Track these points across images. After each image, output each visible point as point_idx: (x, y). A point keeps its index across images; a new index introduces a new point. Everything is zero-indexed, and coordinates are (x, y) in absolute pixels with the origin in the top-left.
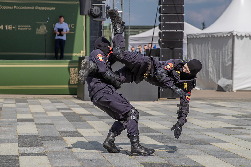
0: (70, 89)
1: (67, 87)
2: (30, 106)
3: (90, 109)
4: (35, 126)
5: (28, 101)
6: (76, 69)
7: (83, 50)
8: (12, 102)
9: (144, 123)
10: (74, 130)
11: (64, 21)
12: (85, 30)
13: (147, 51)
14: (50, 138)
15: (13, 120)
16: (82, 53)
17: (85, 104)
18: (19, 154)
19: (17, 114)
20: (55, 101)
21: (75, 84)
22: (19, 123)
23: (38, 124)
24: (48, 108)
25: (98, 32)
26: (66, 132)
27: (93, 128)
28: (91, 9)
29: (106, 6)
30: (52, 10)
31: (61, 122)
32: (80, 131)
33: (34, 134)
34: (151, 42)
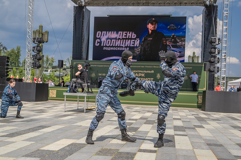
0: (198, 106)
1: (196, 104)
2: (179, 112)
3: (208, 115)
4: (182, 122)
5: (178, 110)
6: (201, 96)
7: (205, 88)
8: (171, 110)
9: (236, 124)
10: (201, 125)
11: (196, 74)
12: (206, 78)
13: (238, 88)
14: (189, 128)
15: (171, 118)
16: (205, 89)
17: (205, 113)
18: (175, 134)
19: (173, 116)
20: (191, 111)
21: (200, 103)
22: (174, 120)
23: (183, 121)
24: (188, 114)
25: (212, 79)
26: (197, 126)
27: (210, 124)
28: (210, 68)
29: (217, 67)
30: (190, 69)
31: (194, 121)
32: (204, 125)
33: (181, 126)
34: (240, 85)
